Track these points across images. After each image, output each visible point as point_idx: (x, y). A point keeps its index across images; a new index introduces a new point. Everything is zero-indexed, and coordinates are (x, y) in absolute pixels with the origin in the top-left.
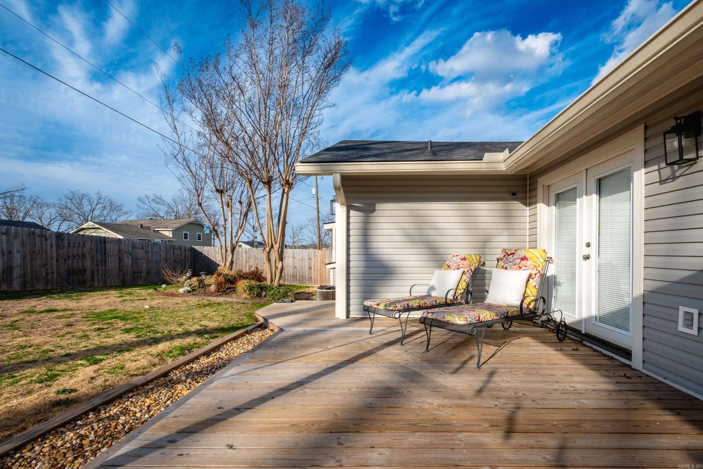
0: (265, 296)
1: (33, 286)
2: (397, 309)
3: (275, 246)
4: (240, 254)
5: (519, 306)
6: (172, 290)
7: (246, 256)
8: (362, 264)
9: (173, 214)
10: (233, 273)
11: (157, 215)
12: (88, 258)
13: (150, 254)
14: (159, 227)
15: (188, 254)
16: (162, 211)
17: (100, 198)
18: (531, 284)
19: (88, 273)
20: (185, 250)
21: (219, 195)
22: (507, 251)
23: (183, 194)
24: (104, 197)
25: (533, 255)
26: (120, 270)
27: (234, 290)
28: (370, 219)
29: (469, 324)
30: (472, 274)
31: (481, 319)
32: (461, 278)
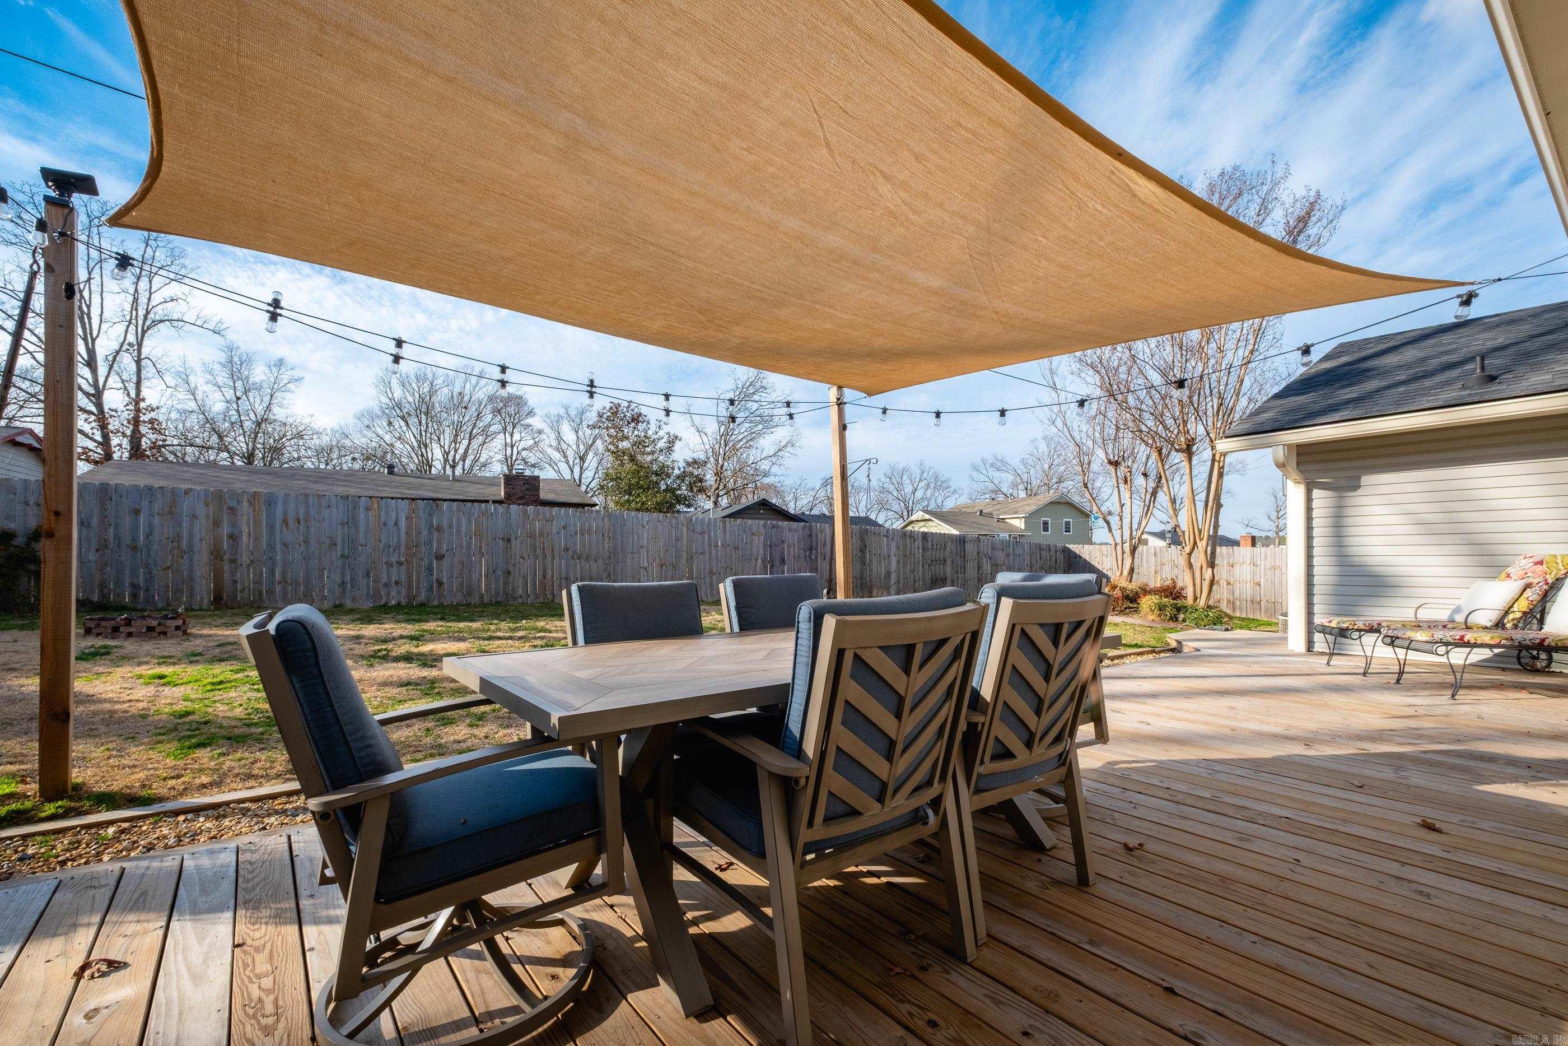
0: (1184, 620)
2: (1356, 627)
3: (1199, 544)
4: (1144, 557)
7: (1156, 561)
8: (1334, 570)
9: (1022, 487)
10: (1133, 586)
11: (997, 491)
12: (949, 563)
13: (1011, 557)
14: (1005, 513)
15: (1060, 557)
16: (1005, 480)
17: (923, 472)
20: (1057, 552)
21: (1112, 468)
23: (1037, 449)
27: (1137, 610)
28: (1350, 501)
29: (1437, 642)
30: (1546, 587)
31: (1466, 640)
32: (1522, 594)
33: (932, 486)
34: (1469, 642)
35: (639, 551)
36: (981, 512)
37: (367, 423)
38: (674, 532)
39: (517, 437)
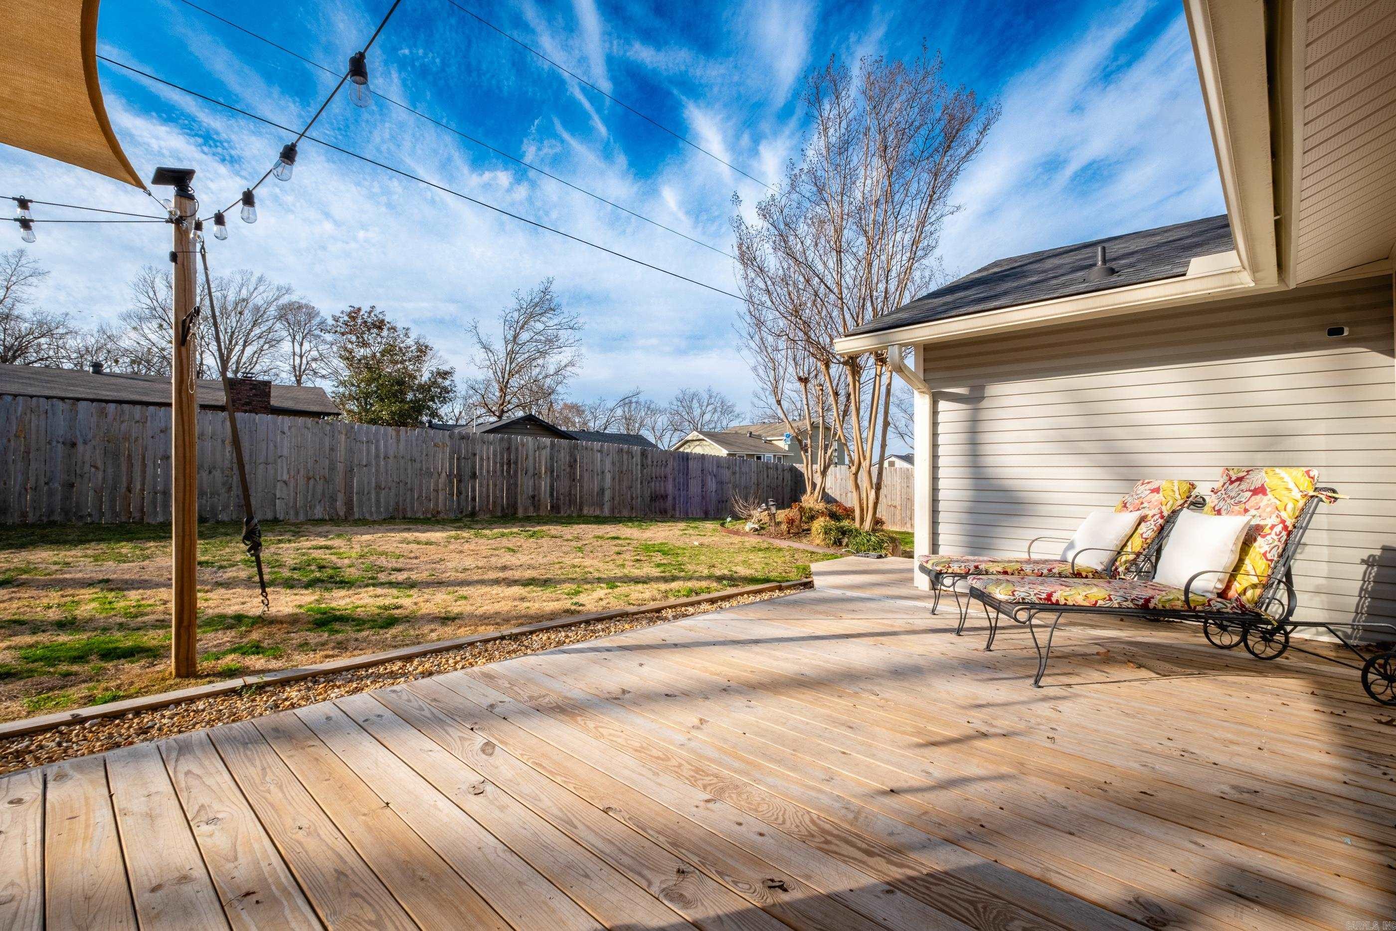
0: (847, 545)
1: (620, 512)
2: (950, 571)
3: (864, 464)
5: (1183, 589)
6: (738, 525)
9: (796, 413)
10: (820, 506)
12: (670, 480)
13: (738, 475)
14: (773, 435)
15: (788, 476)
17: (710, 397)
18: (1258, 549)
19: (670, 498)
20: (784, 470)
22: (1231, 473)
24: (714, 394)
25: (1279, 482)
26: (703, 498)
27: (808, 533)
28: (985, 415)
29: (1018, 603)
30: (1161, 521)
31: (1054, 599)
32: (1136, 529)
33: (719, 410)
34: (1057, 603)
35: (275, 462)
36: (751, 433)
37: (134, 324)
38: (327, 440)
39: (306, 346)
